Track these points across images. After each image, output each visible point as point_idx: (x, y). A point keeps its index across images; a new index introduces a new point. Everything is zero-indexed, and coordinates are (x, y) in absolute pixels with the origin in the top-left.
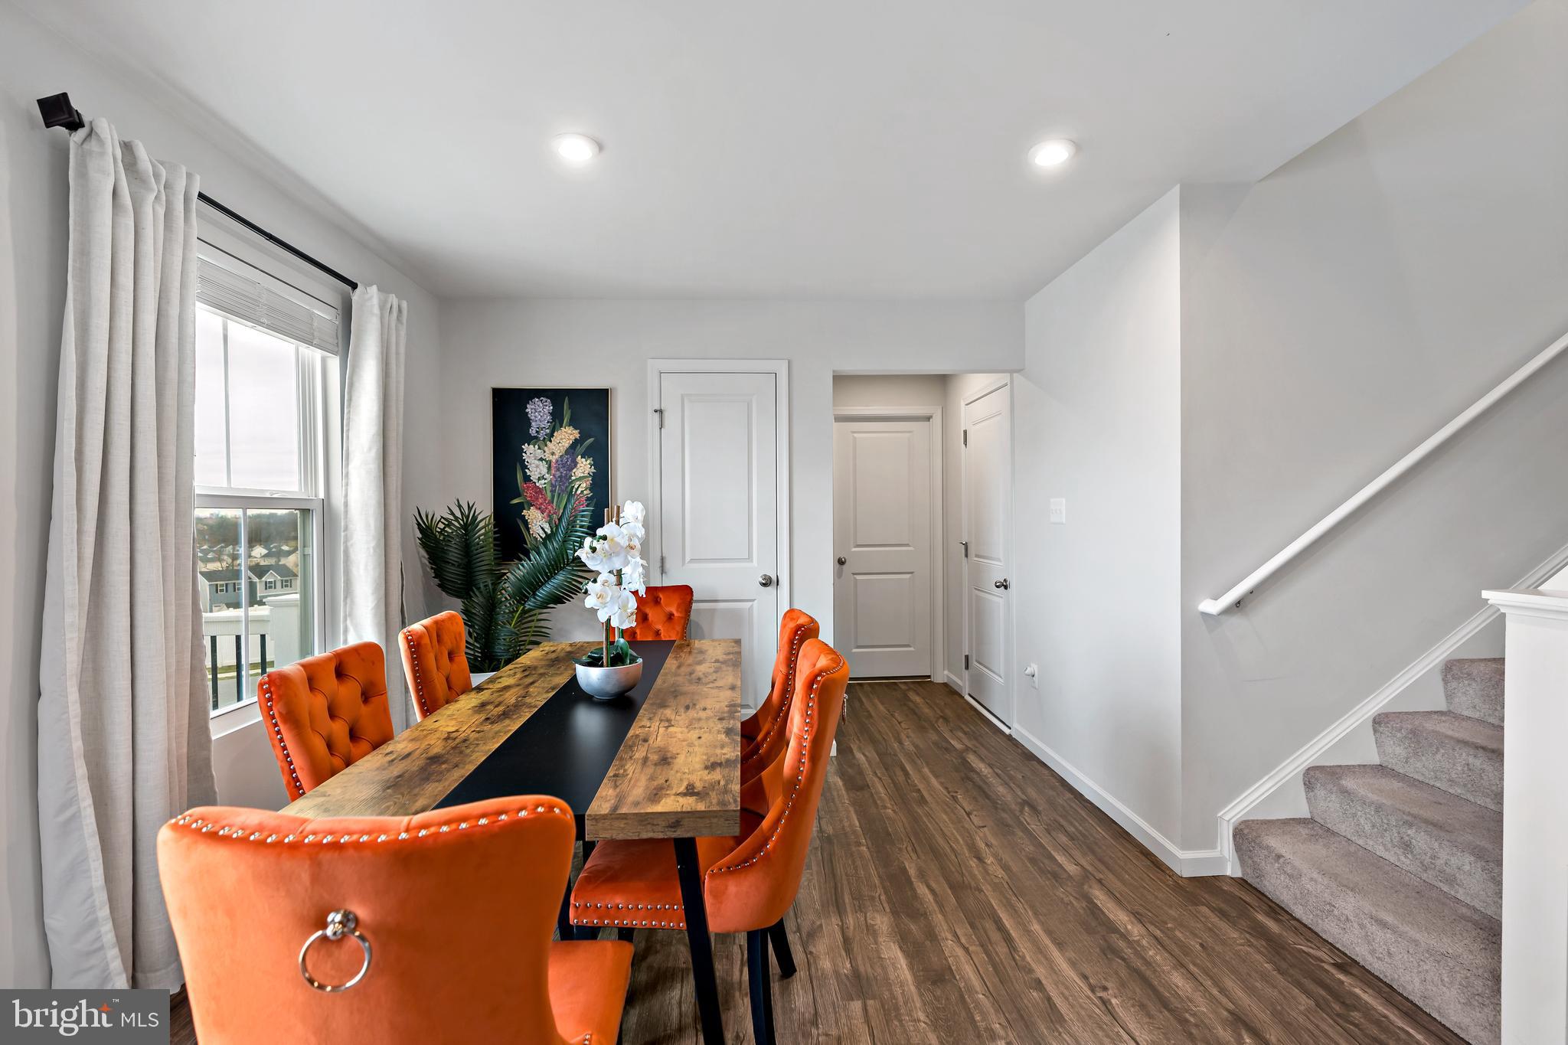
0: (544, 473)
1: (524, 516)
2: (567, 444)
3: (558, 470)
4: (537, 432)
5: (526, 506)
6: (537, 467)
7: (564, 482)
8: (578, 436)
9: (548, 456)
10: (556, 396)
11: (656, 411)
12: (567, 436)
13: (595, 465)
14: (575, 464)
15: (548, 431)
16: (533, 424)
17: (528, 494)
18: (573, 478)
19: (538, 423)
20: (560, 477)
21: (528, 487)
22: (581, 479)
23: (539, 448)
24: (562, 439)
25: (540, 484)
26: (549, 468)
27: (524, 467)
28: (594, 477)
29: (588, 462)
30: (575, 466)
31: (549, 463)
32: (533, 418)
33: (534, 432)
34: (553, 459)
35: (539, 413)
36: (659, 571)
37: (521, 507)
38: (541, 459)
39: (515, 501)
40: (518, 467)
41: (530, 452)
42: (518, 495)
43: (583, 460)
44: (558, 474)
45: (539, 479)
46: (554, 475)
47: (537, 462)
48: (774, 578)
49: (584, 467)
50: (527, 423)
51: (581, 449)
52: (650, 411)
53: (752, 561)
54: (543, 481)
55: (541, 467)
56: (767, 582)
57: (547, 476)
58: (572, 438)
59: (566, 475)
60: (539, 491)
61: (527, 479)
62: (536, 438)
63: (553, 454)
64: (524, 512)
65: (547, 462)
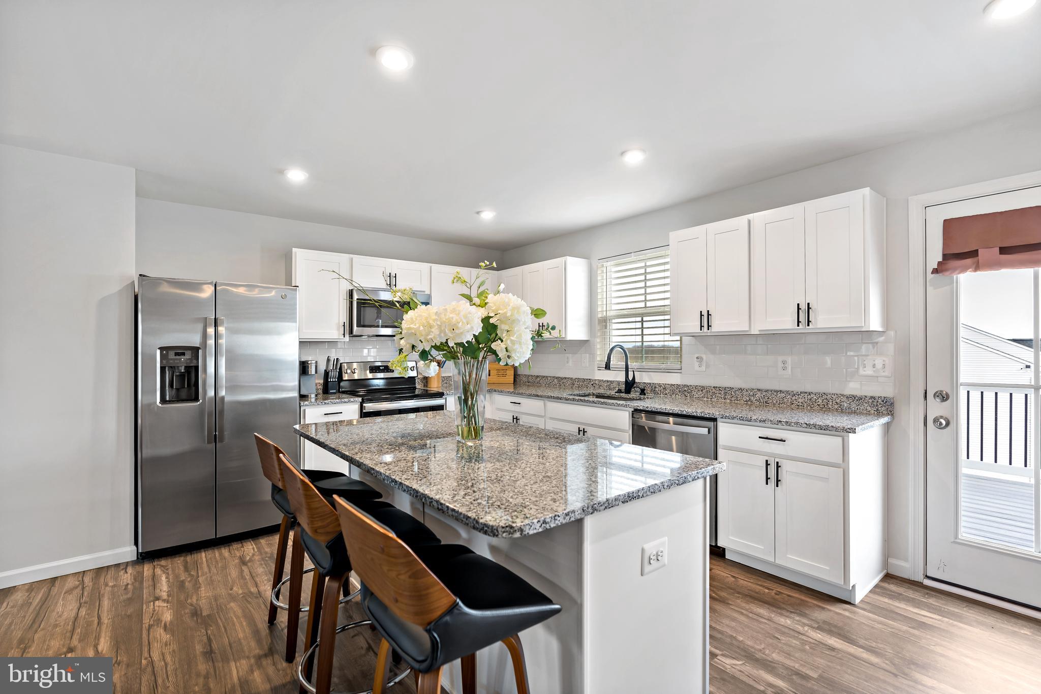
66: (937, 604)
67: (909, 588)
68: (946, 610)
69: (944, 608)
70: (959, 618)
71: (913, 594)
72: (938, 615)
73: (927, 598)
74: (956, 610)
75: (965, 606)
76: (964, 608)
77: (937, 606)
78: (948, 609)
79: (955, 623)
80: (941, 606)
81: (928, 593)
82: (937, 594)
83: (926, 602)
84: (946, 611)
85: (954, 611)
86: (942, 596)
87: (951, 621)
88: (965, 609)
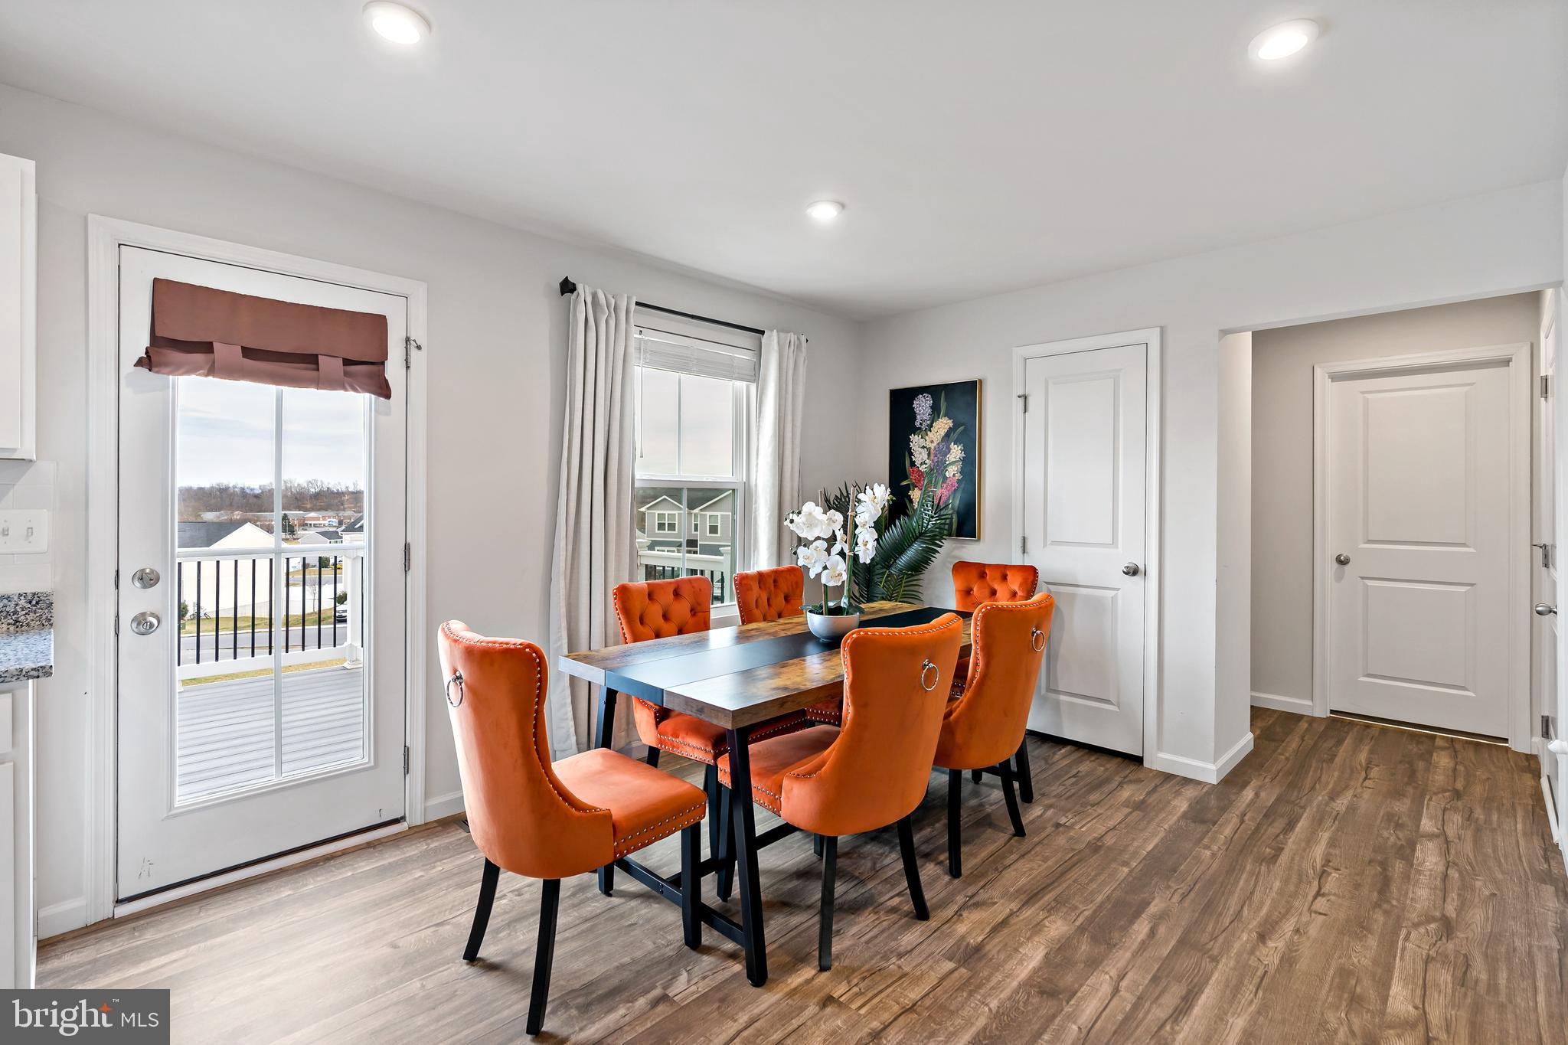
0: (925, 459)
1: (910, 496)
2: (942, 433)
3: (936, 456)
4: (921, 424)
5: (911, 487)
6: (920, 453)
7: (939, 467)
8: (951, 425)
9: (928, 445)
10: (933, 391)
11: (1019, 397)
12: (943, 425)
13: (964, 450)
14: (949, 450)
15: (929, 422)
16: (918, 417)
17: (913, 477)
18: (947, 463)
19: (922, 416)
20: (937, 462)
21: (913, 471)
22: (952, 463)
23: (922, 438)
24: (939, 429)
25: (923, 468)
26: (929, 455)
27: (911, 454)
28: (964, 461)
29: (960, 447)
30: (949, 452)
31: (929, 450)
32: (918, 412)
33: (918, 423)
34: (932, 446)
35: (922, 406)
36: (1020, 551)
37: (908, 488)
38: (923, 447)
39: (904, 483)
40: (907, 454)
41: (915, 439)
42: (906, 478)
43: (956, 446)
44: (936, 459)
45: (921, 464)
46: (933, 461)
47: (920, 449)
48: (1141, 567)
49: (956, 452)
50: (913, 416)
51: (954, 436)
52: (1015, 397)
53: (1117, 547)
54: (924, 466)
55: (923, 454)
56: (1133, 571)
57: (927, 461)
58: (947, 427)
59: (942, 460)
60: (921, 474)
61: (913, 464)
62: (920, 429)
63: (932, 442)
64: (910, 493)
65: (927, 449)
66: (162, 935)
67: (98, 941)
68: (181, 934)
69: (176, 933)
70: (207, 933)
71: (114, 944)
72: (177, 950)
73: (140, 936)
74: (194, 924)
75: (197, 910)
76: (199, 913)
77: (163, 938)
78: (182, 931)
79: (209, 943)
80: (170, 933)
81: (134, 929)
82: (150, 919)
83: (145, 943)
84: (182, 936)
85: (192, 928)
86: (159, 917)
87: (202, 945)
88: (202, 914)
